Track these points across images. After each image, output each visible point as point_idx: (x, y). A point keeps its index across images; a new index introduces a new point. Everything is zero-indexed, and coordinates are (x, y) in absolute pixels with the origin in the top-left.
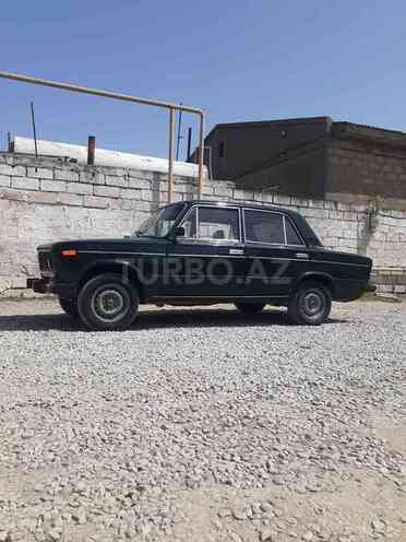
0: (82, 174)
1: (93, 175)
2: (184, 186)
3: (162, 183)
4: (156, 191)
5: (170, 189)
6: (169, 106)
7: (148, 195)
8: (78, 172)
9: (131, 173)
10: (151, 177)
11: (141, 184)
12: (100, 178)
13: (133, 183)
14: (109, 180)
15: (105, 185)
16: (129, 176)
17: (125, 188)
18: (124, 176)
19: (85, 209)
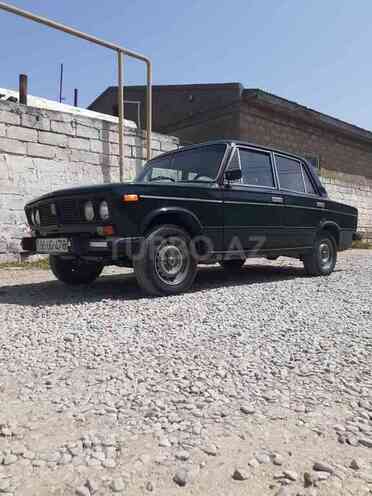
0: (24, 116)
1: (37, 118)
2: (133, 139)
3: (110, 132)
4: (105, 141)
5: (121, 140)
6: (117, 49)
7: (97, 146)
8: (20, 114)
9: (79, 120)
10: (100, 126)
11: (90, 133)
12: (45, 123)
13: (81, 131)
14: (55, 126)
15: (51, 131)
16: (76, 123)
17: (73, 137)
18: (71, 123)
19: (30, 159)
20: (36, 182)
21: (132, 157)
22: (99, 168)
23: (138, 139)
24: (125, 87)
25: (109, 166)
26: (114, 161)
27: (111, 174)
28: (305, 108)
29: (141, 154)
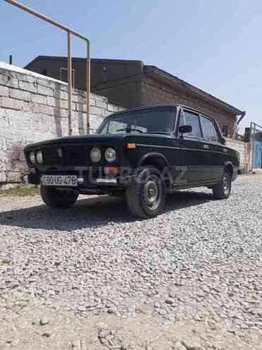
1: (9, 78)
2: (76, 97)
3: (61, 92)
4: (57, 98)
5: (69, 98)
6: (67, 30)
7: (52, 101)
9: (39, 81)
10: (54, 87)
11: (48, 92)
12: (15, 82)
13: (40, 90)
14: (22, 85)
15: (19, 89)
16: (37, 84)
17: (34, 93)
18: (34, 83)
19: (3, 109)
20: (8, 128)
21: (76, 110)
22: (53, 118)
23: (80, 97)
24: (72, 58)
25: (60, 117)
26: (64, 113)
27: (62, 122)
28: (182, 81)
29: (82, 108)
